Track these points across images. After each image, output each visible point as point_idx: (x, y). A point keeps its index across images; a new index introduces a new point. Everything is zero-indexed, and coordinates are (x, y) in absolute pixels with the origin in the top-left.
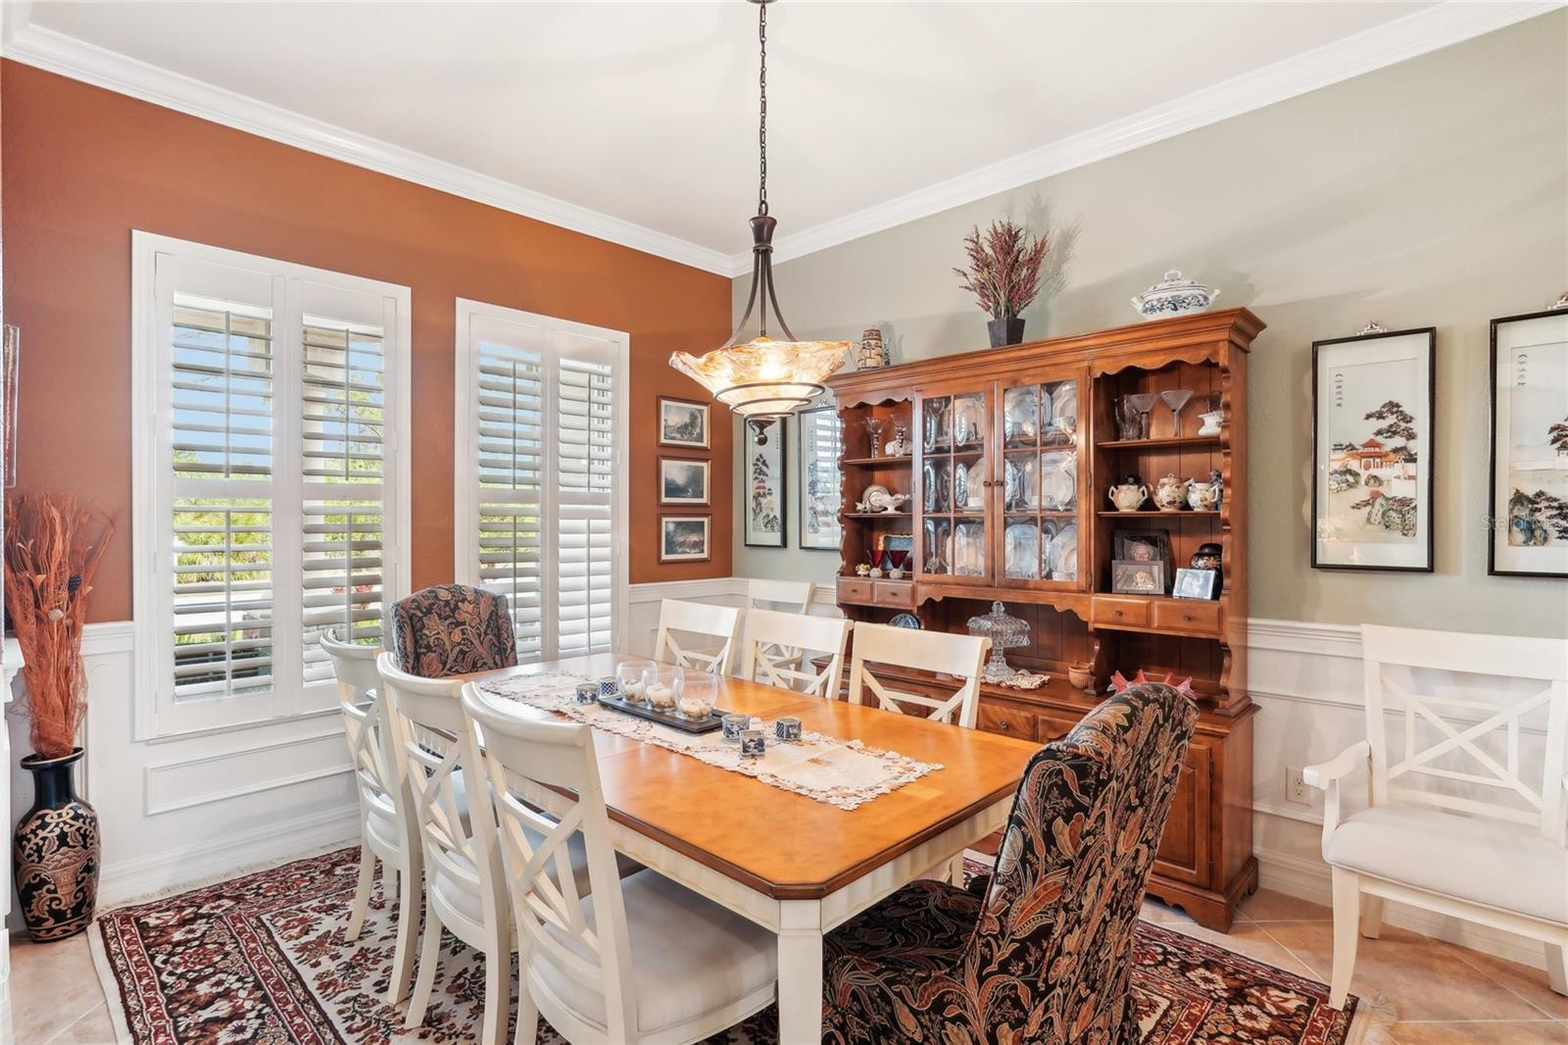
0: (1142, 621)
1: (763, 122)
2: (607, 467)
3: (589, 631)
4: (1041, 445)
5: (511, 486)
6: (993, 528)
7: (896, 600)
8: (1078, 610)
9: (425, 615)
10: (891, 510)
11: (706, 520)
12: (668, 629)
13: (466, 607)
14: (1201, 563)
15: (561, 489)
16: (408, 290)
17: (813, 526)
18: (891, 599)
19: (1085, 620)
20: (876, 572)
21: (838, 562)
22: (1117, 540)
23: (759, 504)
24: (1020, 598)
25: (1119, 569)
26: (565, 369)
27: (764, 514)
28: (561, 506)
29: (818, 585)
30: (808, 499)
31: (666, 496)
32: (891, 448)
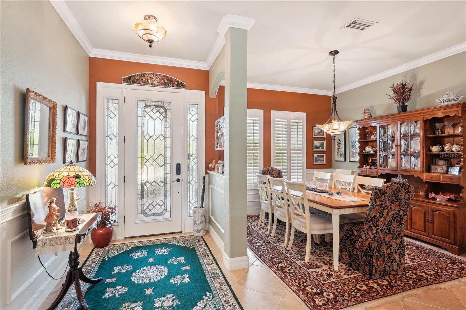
0: (438, 179)
1: (334, 79)
2: (301, 143)
3: (297, 179)
4: (410, 136)
5: (281, 148)
6: (398, 156)
7: (373, 174)
8: (421, 176)
9: (267, 172)
10: (372, 152)
11: (325, 155)
12: (315, 178)
13: (274, 171)
14: (457, 165)
15: (291, 148)
16: (263, 110)
17: (353, 156)
18: (371, 173)
19: (422, 179)
20: (368, 167)
21: (358, 165)
22: (434, 159)
23: (338, 151)
24: (405, 173)
25: (433, 167)
26: (292, 122)
27: (340, 153)
28: (291, 152)
29: (354, 171)
30: (351, 149)
31: (315, 149)
32: (372, 137)
